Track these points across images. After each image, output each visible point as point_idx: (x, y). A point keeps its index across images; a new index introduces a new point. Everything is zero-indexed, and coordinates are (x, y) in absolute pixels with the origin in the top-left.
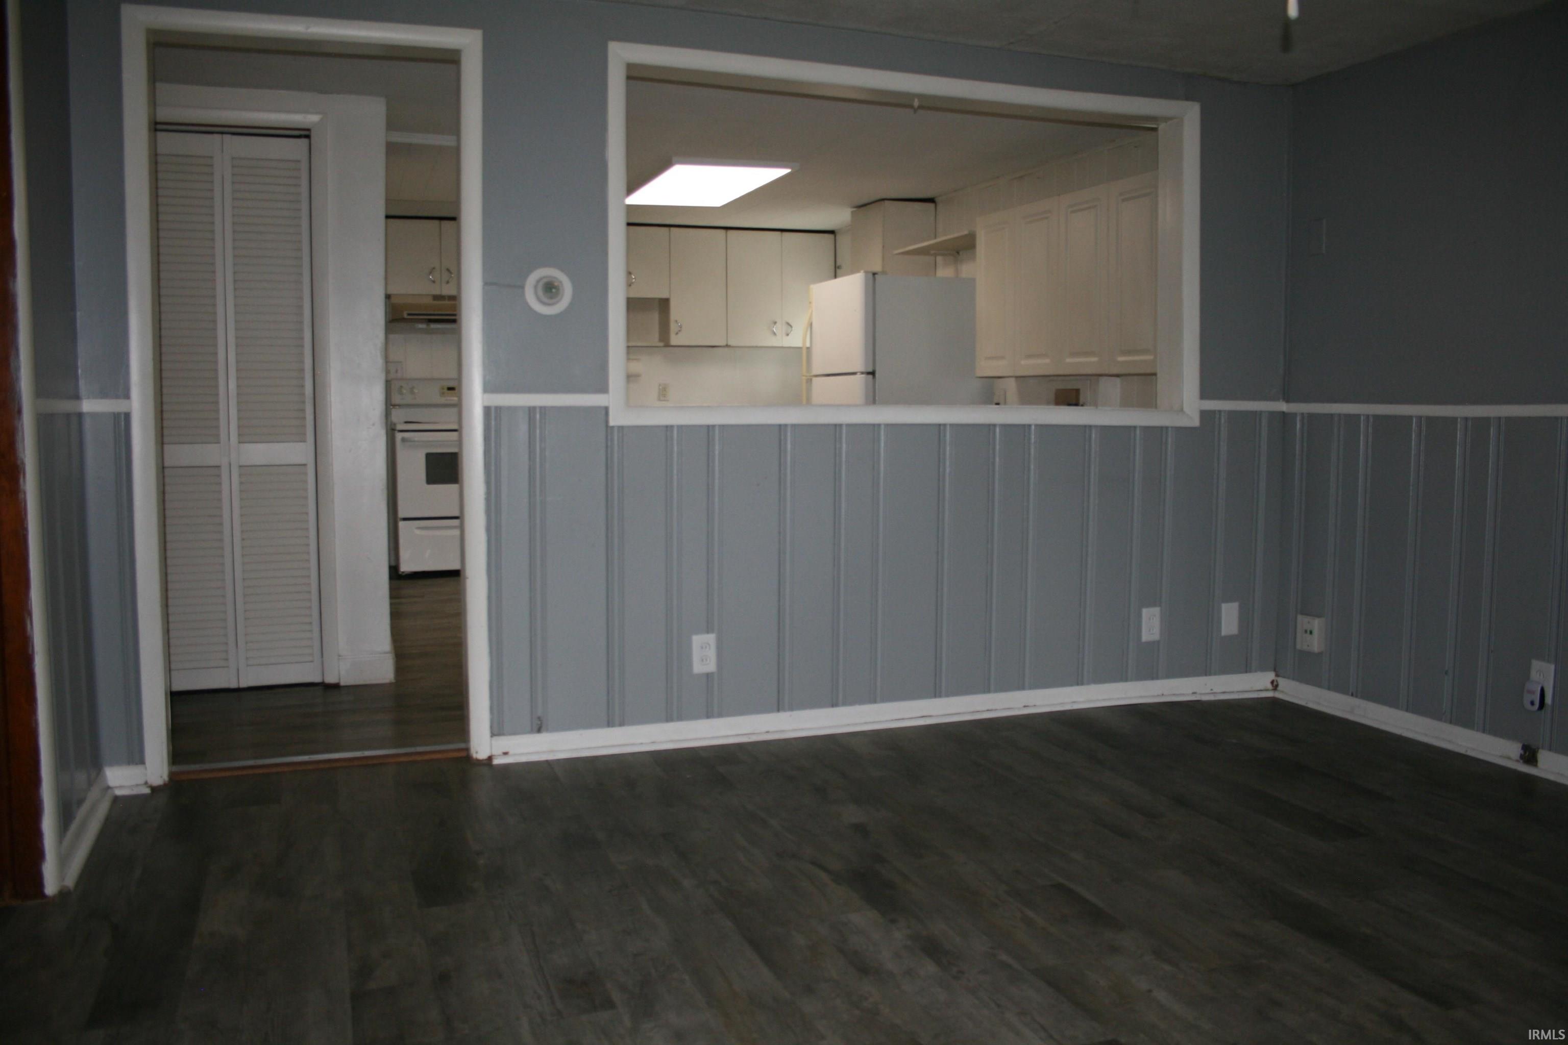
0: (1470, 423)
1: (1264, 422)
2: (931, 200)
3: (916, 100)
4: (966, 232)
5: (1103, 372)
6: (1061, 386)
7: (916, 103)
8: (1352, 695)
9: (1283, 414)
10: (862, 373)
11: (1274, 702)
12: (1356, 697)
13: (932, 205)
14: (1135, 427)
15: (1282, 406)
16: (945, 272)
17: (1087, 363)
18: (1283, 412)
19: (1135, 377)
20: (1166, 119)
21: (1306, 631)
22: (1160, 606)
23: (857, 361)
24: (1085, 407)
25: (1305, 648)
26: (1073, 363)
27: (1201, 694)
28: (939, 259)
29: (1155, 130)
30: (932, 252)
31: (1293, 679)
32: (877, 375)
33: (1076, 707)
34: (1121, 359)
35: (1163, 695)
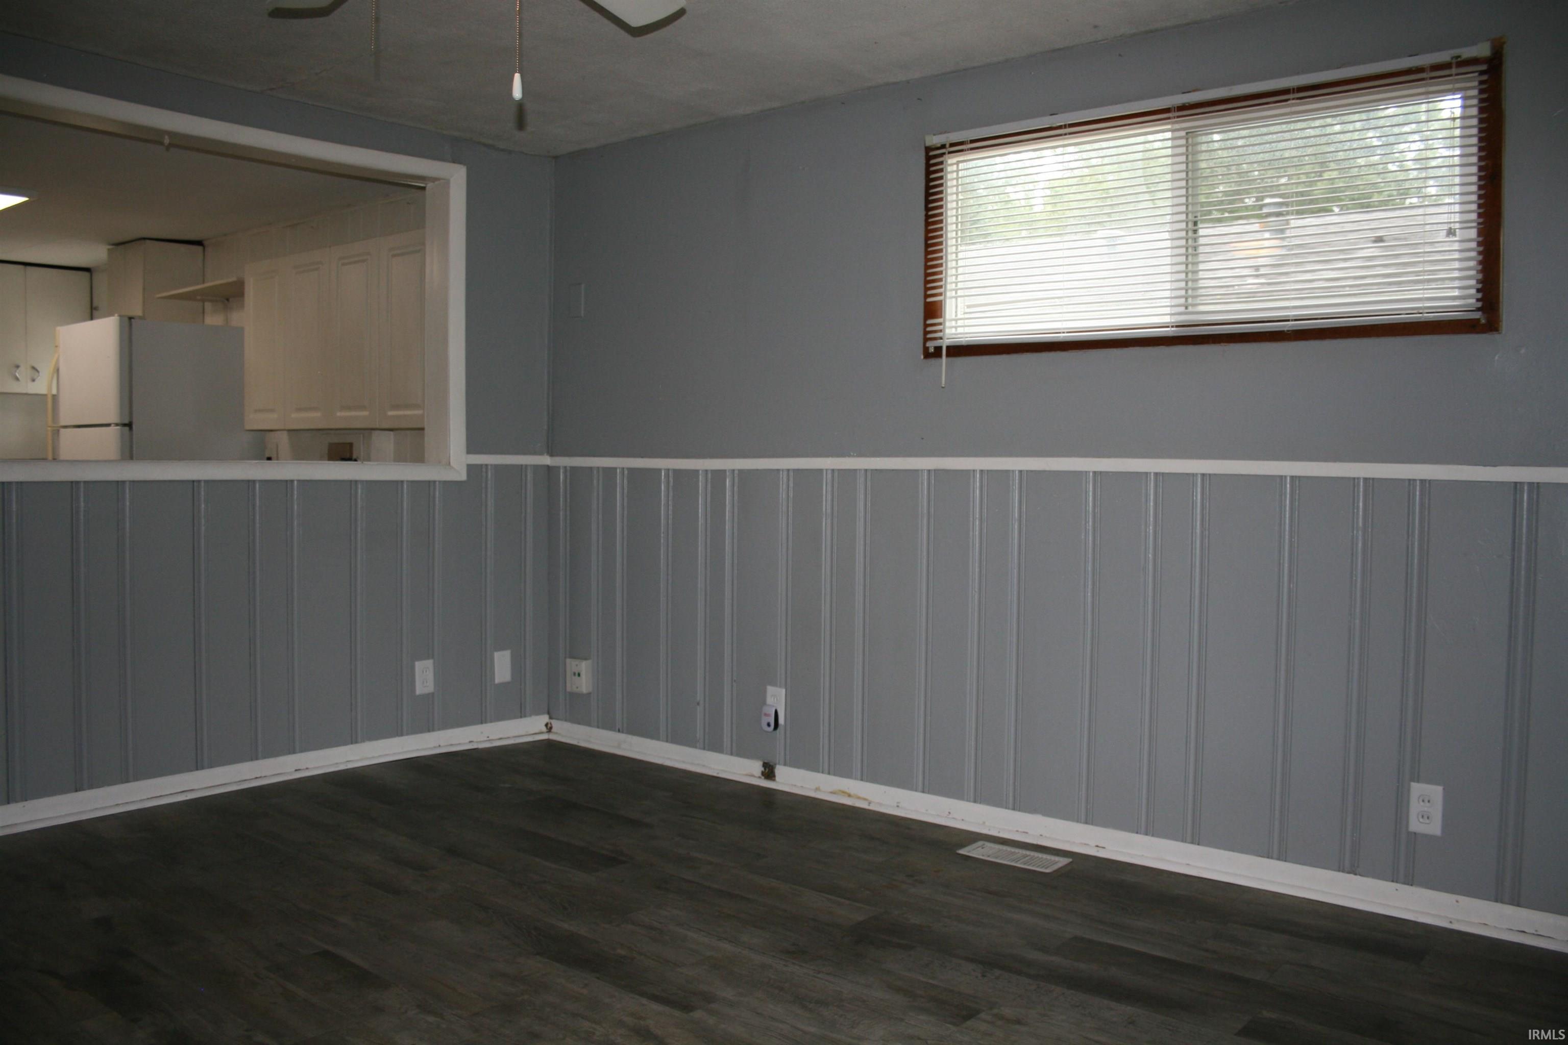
0: (709, 475)
1: (530, 476)
2: (199, 243)
3: (166, 137)
4: (234, 279)
5: (374, 427)
6: (336, 440)
7: (167, 141)
8: (619, 731)
9: (548, 468)
10: (117, 425)
11: (550, 744)
12: (623, 732)
13: (200, 248)
14: (402, 482)
15: (546, 460)
16: (214, 319)
17: (359, 417)
18: (548, 466)
19: (408, 432)
20: (434, 180)
21: (574, 674)
22: (433, 657)
23: (110, 411)
24: (359, 462)
25: (575, 690)
26: (344, 417)
27: (477, 742)
28: (208, 306)
29: (424, 188)
30: (199, 298)
31: (566, 720)
32: (134, 427)
33: (350, 766)
34: (391, 413)
35: (440, 746)
